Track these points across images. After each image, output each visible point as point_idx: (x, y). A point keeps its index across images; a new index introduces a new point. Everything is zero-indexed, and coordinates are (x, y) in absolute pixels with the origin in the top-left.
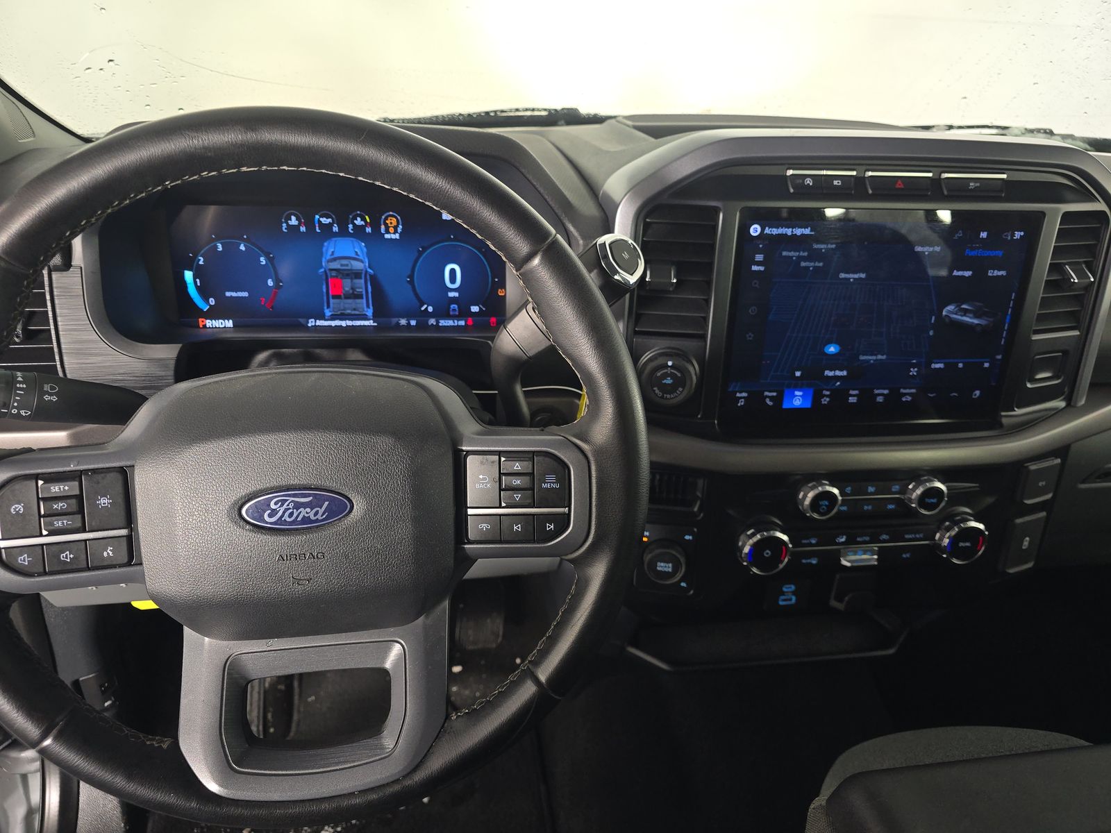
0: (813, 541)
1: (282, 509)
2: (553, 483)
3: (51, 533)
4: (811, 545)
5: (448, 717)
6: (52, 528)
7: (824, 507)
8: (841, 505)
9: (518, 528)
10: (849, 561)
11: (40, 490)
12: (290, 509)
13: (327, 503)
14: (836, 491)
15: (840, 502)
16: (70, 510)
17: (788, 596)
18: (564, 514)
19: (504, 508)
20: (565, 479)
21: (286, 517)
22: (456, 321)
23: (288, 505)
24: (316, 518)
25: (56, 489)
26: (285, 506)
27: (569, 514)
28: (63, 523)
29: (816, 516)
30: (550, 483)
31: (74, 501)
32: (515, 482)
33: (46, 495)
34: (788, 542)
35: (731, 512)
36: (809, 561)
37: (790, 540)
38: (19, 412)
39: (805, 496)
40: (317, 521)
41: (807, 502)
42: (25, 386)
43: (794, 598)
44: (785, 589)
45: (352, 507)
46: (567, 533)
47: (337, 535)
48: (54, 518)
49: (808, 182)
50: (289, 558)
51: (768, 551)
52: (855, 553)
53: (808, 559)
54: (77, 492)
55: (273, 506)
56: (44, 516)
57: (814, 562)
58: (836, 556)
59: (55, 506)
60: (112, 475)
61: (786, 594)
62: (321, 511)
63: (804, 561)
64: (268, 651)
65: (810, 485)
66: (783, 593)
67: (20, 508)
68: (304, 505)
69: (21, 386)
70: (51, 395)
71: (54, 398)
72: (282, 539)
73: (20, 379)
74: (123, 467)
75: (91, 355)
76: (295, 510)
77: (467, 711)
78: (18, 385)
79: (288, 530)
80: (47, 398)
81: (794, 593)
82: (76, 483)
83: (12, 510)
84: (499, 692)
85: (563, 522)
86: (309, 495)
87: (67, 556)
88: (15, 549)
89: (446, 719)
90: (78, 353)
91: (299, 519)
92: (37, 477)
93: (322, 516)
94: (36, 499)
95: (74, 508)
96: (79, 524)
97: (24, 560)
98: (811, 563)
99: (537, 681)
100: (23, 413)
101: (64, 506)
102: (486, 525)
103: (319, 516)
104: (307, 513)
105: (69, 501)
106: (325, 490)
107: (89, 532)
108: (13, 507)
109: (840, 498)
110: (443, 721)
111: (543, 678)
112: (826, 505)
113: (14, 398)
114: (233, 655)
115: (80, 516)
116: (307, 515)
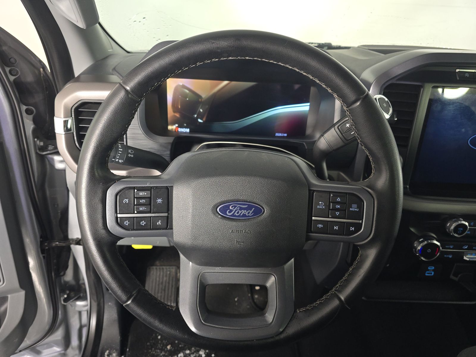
0: (451, 247)
1: (235, 210)
2: (356, 208)
3: (138, 213)
4: (450, 249)
5: (295, 311)
6: (138, 210)
7: (460, 231)
8: (468, 231)
9: (337, 228)
10: (467, 258)
11: (135, 194)
12: (238, 210)
13: (254, 209)
14: (467, 224)
15: (468, 229)
16: (146, 203)
17: (430, 272)
18: (359, 223)
19: (330, 218)
20: (361, 207)
21: (236, 214)
22: (283, 134)
23: (237, 208)
24: (248, 215)
25: (141, 194)
26: (236, 209)
27: (362, 224)
28: (143, 209)
29: (456, 235)
30: (354, 208)
31: (148, 200)
32: (337, 206)
33: (137, 196)
34: (440, 246)
35: (412, 230)
36: (448, 256)
37: (441, 245)
38: (119, 161)
39: (451, 225)
40: (249, 216)
41: (452, 228)
42: (122, 150)
43: (433, 273)
44: (429, 268)
45: (264, 211)
46: (360, 232)
47: (257, 223)
48: (140, 206)
49: (467, 75)
50: (236, 232)
51: (429, 250)
52: (471, 254)
53: (448, 255)
54: (149, 196)
55: (230, 208)
56: (136, 205)
57: (450, 257)
58: (461, 255)
59: (141, 201)
60: (163, 189)
61: (429, 270)
62: (251, 212)
63: (445, 256)
64: (217, 272)
65: (453, 220)
66: (428, 270)
67: (127, 200)
68: (244, 209)
69: (121, 150)
70: (131, 154)
71: (132, 156)
72: (234, 223)
73: (120, 147)
74: (167, 187)
75: (138, 139)
76: (240, 211)
77: (304, 309)
78: (119, 149)
79: (236, 219)
80: (129, 155)
81: (433, 270)
82: (149, 192)
83: (124, 201)
84: (320, 303)
85: (358, 227)
86: (246, 205)
87: (143, 223)
88: (124, 218)
89: (294, 312)
90: (133, 138)
91: (241, 215)
92: (134, 188)
93: (251, 214)
94: (133, 198)
95: (148, 203)
96: (149, 210)
97: (126, 223)
98: (449, 257)
99: (340, 299)
100: (120, 161)
101: (144, 201)
102: (321, 225)
103: (250, 214)
104: (245, 212)
105: (146, 199)
106: (253, 203)
107: (152, 213)
108: (124, 200)
109: (469, 227)
110: (293, 313)
111: (343, 298)
112: (461, 230)
113: (118, 154)
114: (202, 272)
115: (150, 206)
116: (244, 213)
